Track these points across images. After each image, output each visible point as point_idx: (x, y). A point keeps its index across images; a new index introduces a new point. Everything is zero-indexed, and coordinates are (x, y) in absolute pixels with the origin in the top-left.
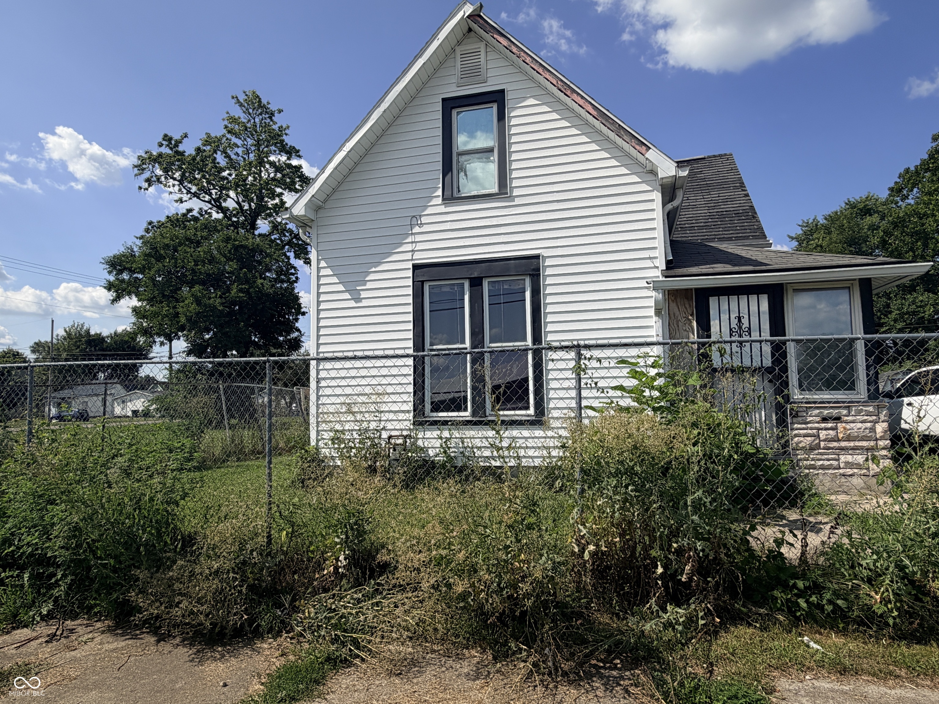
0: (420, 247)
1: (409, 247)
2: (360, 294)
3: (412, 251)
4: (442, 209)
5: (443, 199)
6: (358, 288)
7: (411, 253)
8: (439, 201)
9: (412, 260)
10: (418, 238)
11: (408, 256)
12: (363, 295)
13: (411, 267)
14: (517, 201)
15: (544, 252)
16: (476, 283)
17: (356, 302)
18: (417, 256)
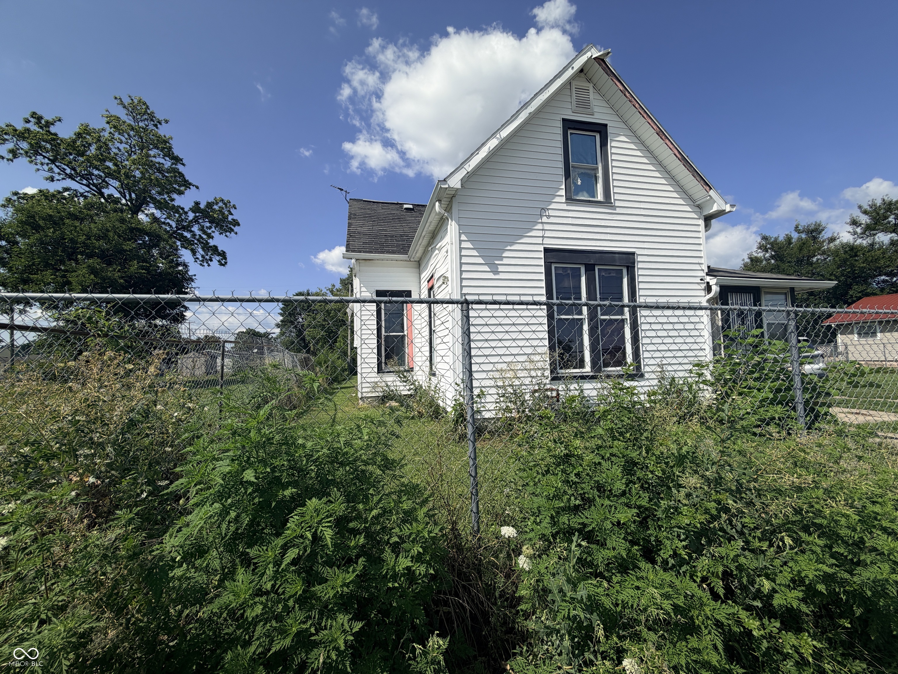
0: (548, 234)
1: (540, 234)
2: (498, 268)
3: (543, 237)
4: (564, 206)
5: (567, 199)
6: (497, 262)
7: (541, 239)
8: (563, 200)
9: (543, 244)
10: (547, 227)
11: (540, 241)
12: (501, 269)
13: (543, 250)
14: (618, 210)
15: (638, 252)
16: (590, 268)
17: (494, 274)
18: (546, 241)
